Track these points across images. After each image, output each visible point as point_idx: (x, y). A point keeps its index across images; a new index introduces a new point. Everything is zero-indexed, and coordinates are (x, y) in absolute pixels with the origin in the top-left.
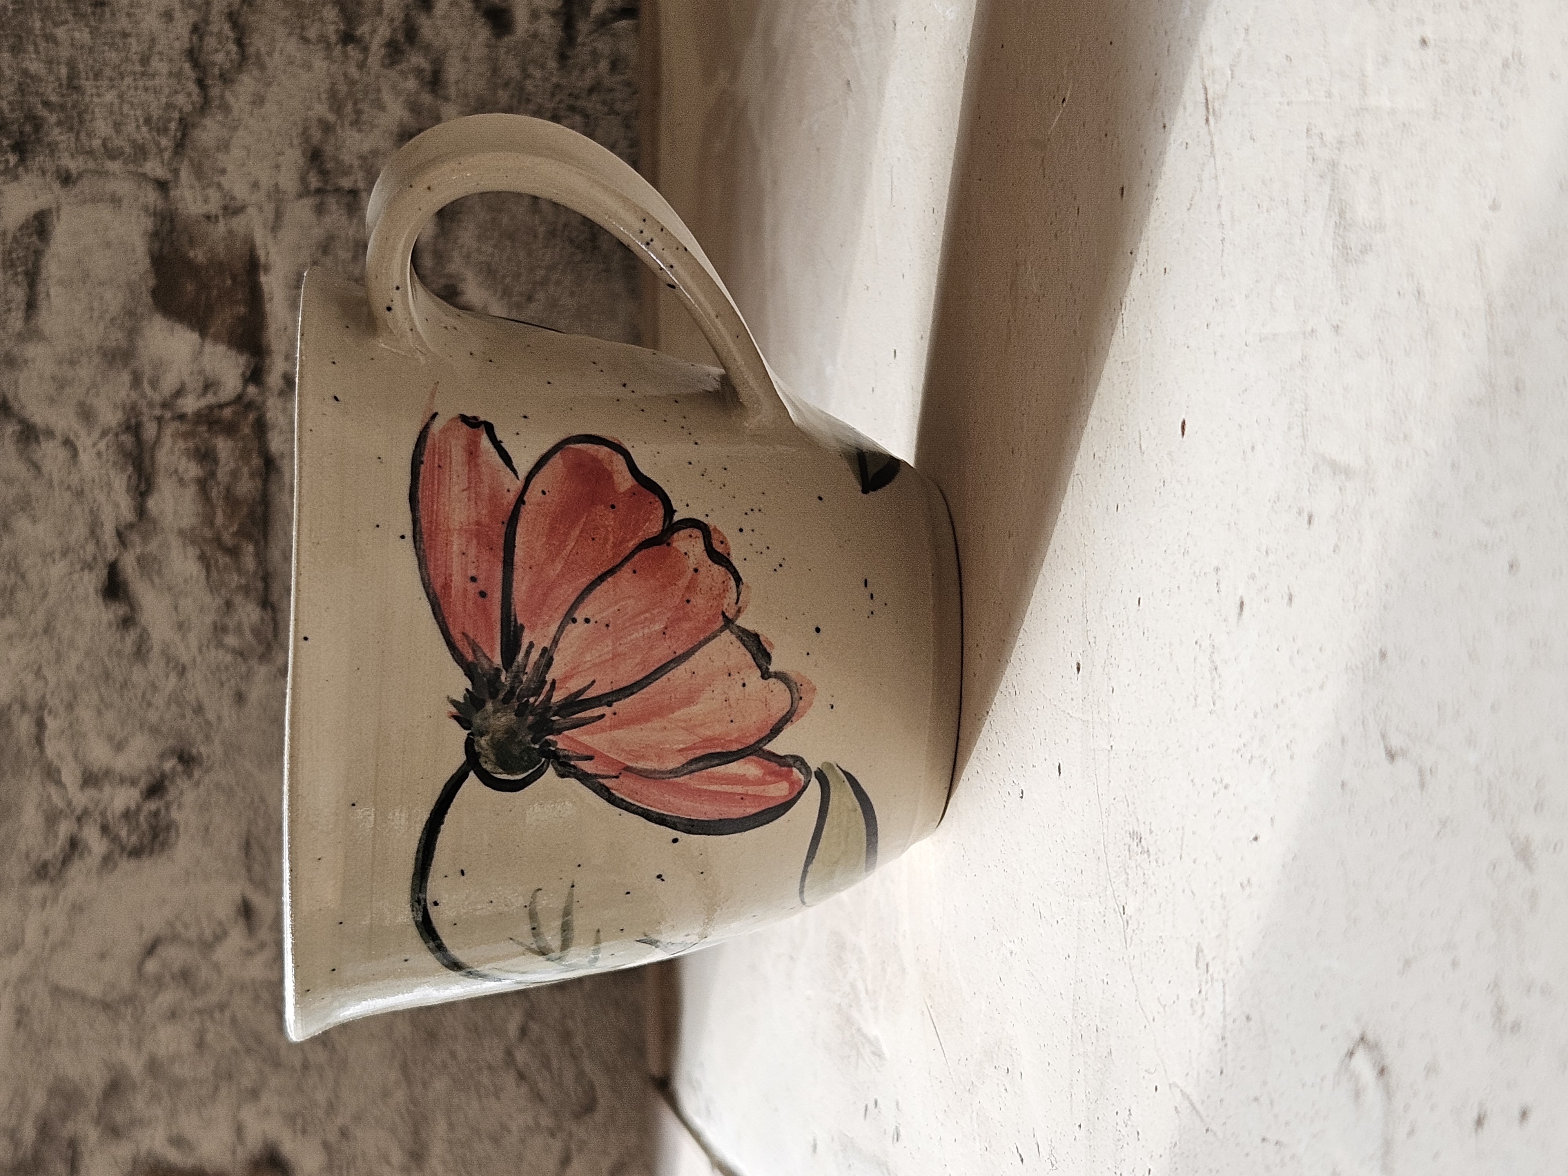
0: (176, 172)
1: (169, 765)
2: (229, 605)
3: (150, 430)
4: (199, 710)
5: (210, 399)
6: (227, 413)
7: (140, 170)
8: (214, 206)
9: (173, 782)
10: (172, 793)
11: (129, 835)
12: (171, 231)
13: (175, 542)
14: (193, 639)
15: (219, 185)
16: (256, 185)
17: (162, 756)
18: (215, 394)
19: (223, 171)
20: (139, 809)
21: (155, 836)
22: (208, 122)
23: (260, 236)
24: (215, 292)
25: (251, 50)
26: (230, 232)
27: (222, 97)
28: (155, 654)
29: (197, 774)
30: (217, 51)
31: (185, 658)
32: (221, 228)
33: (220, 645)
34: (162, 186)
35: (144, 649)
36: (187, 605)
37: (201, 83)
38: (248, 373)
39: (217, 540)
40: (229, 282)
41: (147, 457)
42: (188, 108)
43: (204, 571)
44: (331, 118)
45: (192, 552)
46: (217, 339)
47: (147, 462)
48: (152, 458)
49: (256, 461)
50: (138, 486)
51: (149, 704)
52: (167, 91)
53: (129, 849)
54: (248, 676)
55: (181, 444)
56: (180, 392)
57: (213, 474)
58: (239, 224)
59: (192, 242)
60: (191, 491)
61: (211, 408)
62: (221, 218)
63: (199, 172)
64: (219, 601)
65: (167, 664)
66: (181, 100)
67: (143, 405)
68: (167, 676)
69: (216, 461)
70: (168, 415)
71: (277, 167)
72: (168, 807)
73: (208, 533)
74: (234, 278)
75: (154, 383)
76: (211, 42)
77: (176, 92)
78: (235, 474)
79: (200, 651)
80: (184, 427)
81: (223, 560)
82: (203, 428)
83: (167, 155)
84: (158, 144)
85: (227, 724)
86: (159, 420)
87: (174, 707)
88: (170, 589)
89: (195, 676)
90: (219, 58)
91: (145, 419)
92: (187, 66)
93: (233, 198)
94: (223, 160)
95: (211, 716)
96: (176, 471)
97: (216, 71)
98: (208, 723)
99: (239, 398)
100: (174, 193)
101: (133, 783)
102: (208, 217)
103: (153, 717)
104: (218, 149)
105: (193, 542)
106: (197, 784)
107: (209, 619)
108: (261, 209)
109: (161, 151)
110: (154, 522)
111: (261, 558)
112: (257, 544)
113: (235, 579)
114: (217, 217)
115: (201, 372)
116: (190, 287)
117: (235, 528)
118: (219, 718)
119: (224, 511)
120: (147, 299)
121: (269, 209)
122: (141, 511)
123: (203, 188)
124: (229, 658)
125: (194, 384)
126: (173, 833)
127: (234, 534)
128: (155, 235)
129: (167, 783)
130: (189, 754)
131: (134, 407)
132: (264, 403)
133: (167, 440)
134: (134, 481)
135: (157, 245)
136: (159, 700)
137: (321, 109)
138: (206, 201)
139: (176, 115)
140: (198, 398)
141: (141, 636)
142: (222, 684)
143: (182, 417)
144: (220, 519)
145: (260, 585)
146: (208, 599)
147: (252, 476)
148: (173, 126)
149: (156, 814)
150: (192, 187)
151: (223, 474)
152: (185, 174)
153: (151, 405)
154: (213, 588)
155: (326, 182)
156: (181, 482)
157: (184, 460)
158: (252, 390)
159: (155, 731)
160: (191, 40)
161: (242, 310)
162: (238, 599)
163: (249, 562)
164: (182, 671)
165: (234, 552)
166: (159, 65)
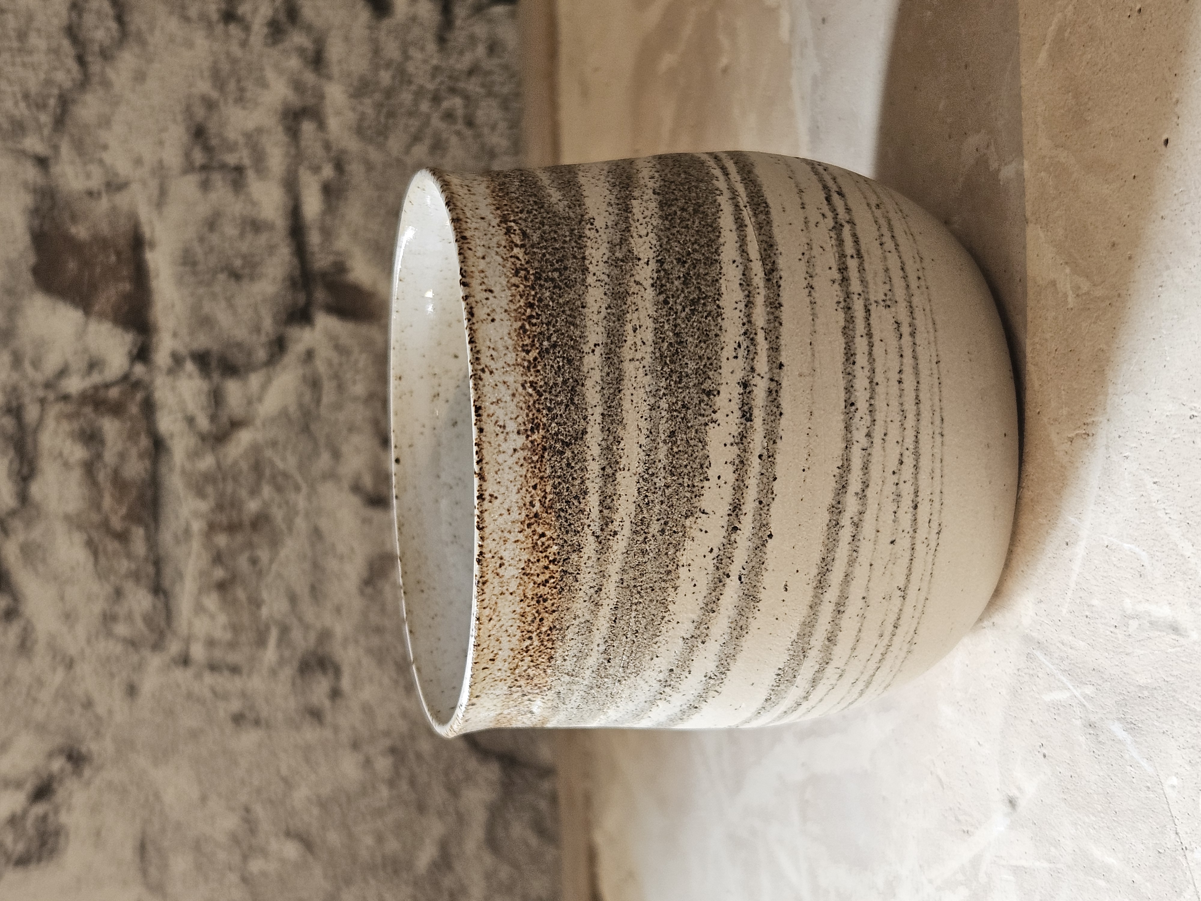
0: (56, 148)
1: (58, 764)
2: (118, 593)
3: (32, 413)
4: (88, 704)
5: (96, 378)
6: (114, 393)
7: (19, 146)
8: (96, 182)
9: (61, 781)
10: (61, 794)
11: (15, 841)
12: (52, 208)
13: (60, 528)
14: (81, 630)
15: (101, 162)
16: (138, 162)
17: (51, 755)
18: (101, 372)
19: (105, 147)
20: (25, 812)
21: (43, 843)
22: (89, 98)
23: (145, 213)
24: (98, 270)
25: (133, 28)
26: (114, 209)
27: (103, 73)
28: (40, 648)
29: (87, 772)
30: (97, 27)
31: (72, 650)
32: (104, 204)
33: (109, 634)
34: (42, 162)
35: (28, 644)
36: (73, 593)
37: (81, 60)
38: (135, 351)
39: (105, 525)
40: (113, 258)
41: (29, 440)
42: (68, 84)
43: (92, 559)
44: (215, 95)
45: (79, 538)
46: (102, 316)
47: (29, 446)
48: (35, 442)
49: (144, 442)
50: (19, 472)
51: (35, 700)
52: (45, 67)
53: (15, 857)
54: (140, 667)
55: (66, 426)
56: (63, 372)
57: (99, 456)
58: (122, 200)
59: (74, 218)
60: (76, 474)
61: (96, 388)
62: (104, 195)
63: (79, 146)
64: (108, 589)
65: (54, 657)
66: (60, 76)
67: (24, 385)
68: (54, 670)
69: (102, 442)
70: (51, 396)
71: (161, 143)
72: (56, 811)
73: (95, 518)
74: (118, 254)
75: (36, 364)
76: (89, 20)
77: (55, 69)
78: (122, 456)
79: (89, 641)
80: (69, 408)
81: (112, 545)
82: (88, 410)
83: (46, 132)
84: (37, 120)
85: (119, 718)
86: (42, 401)
87: (62, 703)
88: (56, 578)
89: (83, 669)
90: (99, 35)
91: (27, 400)
92: (66, 44)
93: (116, 175)
94: (104, 136)
95: (101, 709)
96: (61, 454)
97: (96, 48)
98: (98, 718)
99: (125, 378)
100: (56, 169)
101: (18, 785)
102: (90, 194)
103: (39, 714)
104: (100, 125)
105: (80, 527)
106: (88, 784)
107: (97, 608)
108: (144, 183)
109: (40, 127)
110: (37, 507)
111: (152, 542)
112: (147, 528)
113: (124, 565)
114: (99, 194)
115: (86, 350)
116: (72, 265)
117: (123, 511)
118: (110, 712)
119: (113, 495)
120: (28, 277)
121: (153, 184)
122: (23, 497)
123: (85, 164)
124: (118, 649)
125: (78, 364)
126: (62, 840)
127: (124, 518)
128: (35, 212)
129: (55, 785)
130: (79, 753)
131: (15, 389)
132: (152, 382)
133: (50, 423)
134: (16, 466)
135: (37, 222)
136: (45, 695)
137: (204, 87)
138: (88, 176)
139: (55, 91)
140: (83, 377)
141: (25, 629)
142: (112, 675)
143: (66, 398)
144: (107, 502)
145: (150, 569)
146: (95, 587)
147: (141, 456)
148: (52, 102)
149: (44, 818)
150: (72, 163)
151: (110, 456)
152: (65, 149)
153: (33, 385)
154: (101, 575)
155: (211, 159)
156: (66, 465)
157: (68, 442)
158: (139, 369)
159: (41, 729)
160: (70, 16)
161: (126, 287)
162: (129, 586)
163: (139, 546)
164: (70, 664)
165: (123, 537)
166: (35, 41)
